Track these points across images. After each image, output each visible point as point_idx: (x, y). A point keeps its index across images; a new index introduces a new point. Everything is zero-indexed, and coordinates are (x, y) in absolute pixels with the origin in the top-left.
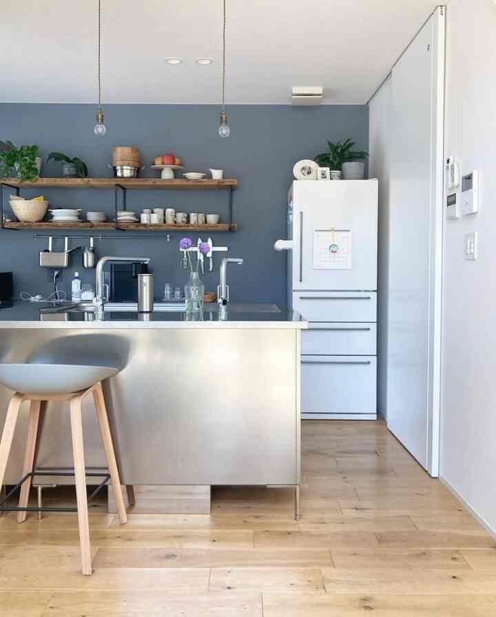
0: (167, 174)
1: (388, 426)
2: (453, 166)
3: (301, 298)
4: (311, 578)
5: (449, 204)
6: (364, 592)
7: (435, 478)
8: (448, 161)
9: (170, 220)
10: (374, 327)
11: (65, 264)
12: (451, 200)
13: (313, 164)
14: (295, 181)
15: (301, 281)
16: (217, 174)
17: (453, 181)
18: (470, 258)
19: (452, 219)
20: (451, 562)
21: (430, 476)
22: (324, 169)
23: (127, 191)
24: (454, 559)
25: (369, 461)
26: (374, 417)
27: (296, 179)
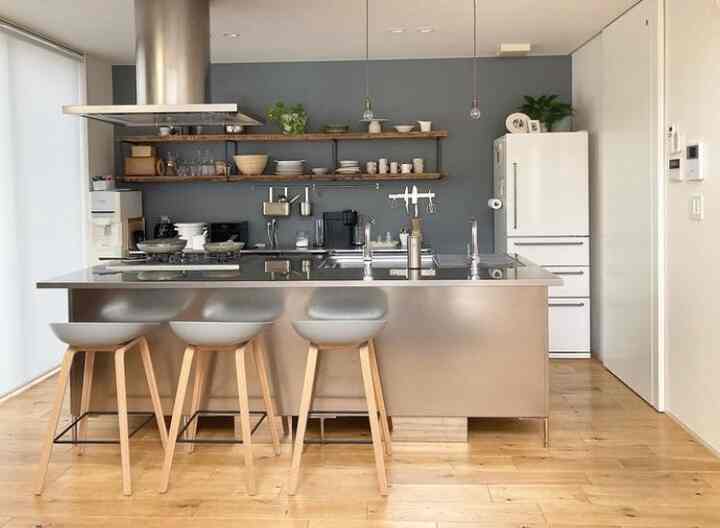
0: (374, 128)
1: (606, 364)
2: (676, 135)
3: (516, 244)
4: (575, 493)
5: (672, 167)
6: (624, 504)
7: (662, 413)
8: (671, 129)
9: (383, 169)
10: (586, 271)
11: (287, 213)
12: (674, 164)
13: (524, 117)
14: (508, 135)
15: (515, 227)
16: (425, 126)
17: (676, 147)
18: (696, 218)
19: (676, 181)
20: (694, 483)
21: (657, 411)
22: (534, 121)
23: (339, 144)
24: (695, 480)
25: (586, 396)
26: (588, 356)
27: (509, 132)
